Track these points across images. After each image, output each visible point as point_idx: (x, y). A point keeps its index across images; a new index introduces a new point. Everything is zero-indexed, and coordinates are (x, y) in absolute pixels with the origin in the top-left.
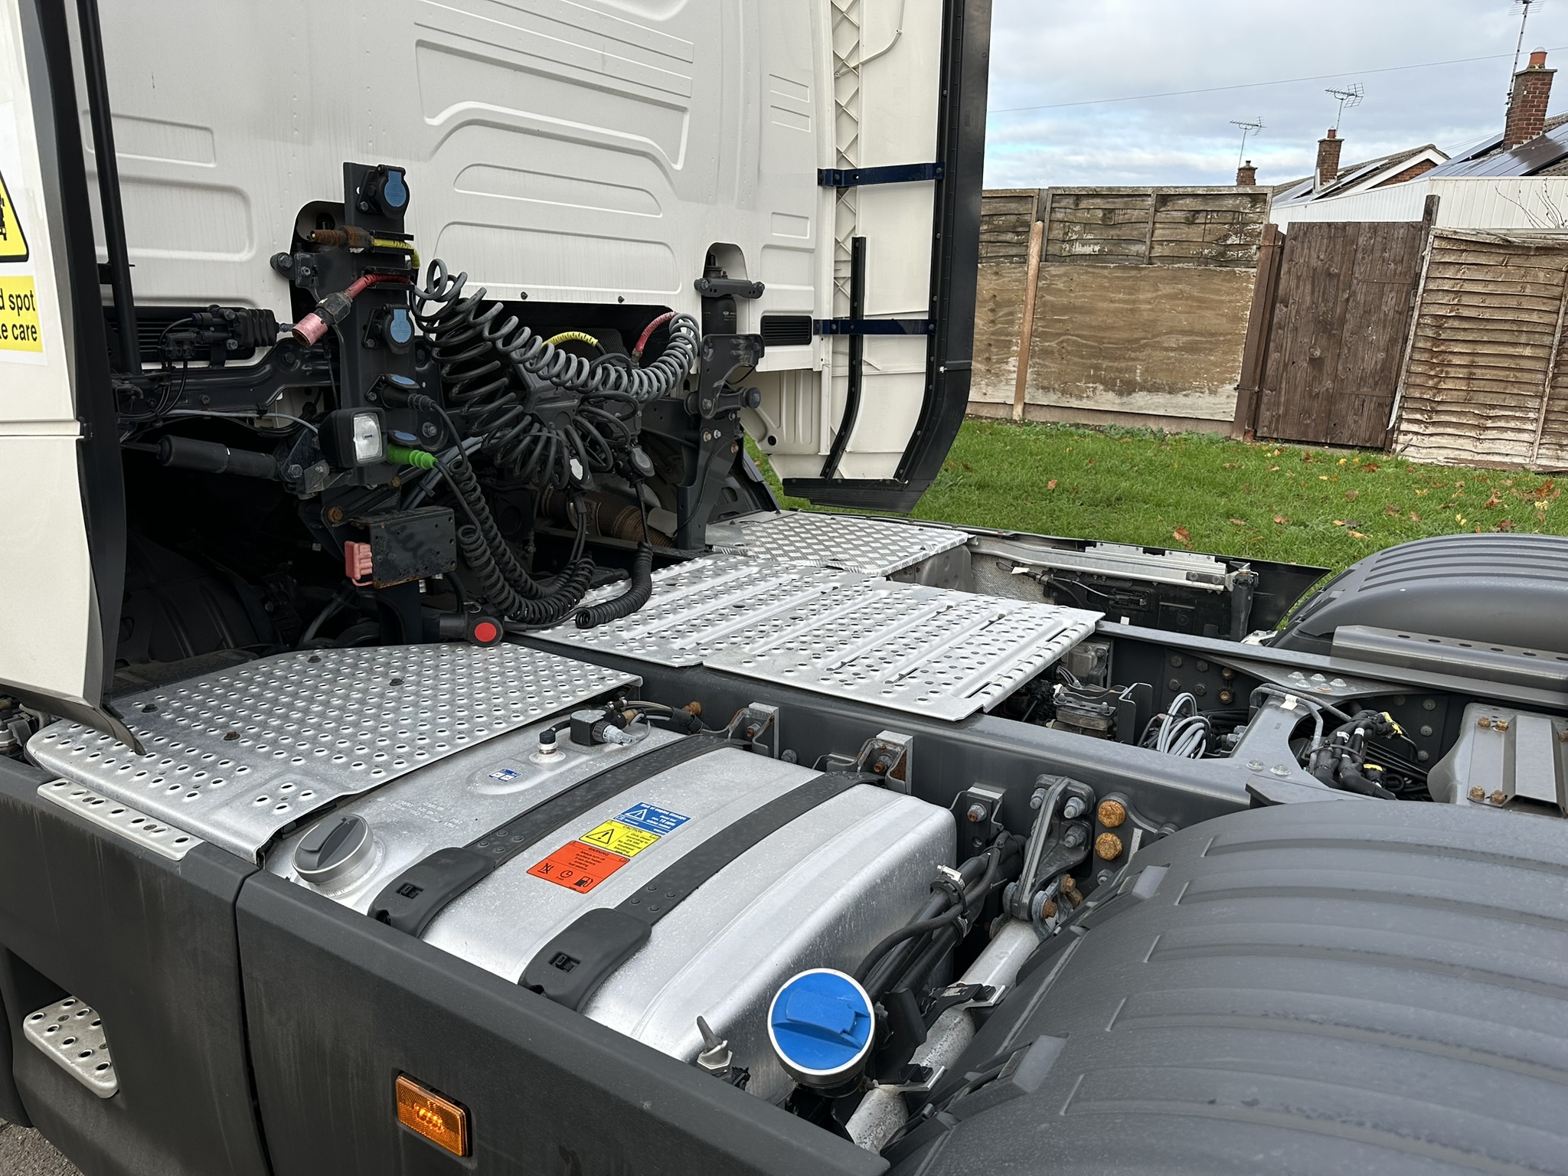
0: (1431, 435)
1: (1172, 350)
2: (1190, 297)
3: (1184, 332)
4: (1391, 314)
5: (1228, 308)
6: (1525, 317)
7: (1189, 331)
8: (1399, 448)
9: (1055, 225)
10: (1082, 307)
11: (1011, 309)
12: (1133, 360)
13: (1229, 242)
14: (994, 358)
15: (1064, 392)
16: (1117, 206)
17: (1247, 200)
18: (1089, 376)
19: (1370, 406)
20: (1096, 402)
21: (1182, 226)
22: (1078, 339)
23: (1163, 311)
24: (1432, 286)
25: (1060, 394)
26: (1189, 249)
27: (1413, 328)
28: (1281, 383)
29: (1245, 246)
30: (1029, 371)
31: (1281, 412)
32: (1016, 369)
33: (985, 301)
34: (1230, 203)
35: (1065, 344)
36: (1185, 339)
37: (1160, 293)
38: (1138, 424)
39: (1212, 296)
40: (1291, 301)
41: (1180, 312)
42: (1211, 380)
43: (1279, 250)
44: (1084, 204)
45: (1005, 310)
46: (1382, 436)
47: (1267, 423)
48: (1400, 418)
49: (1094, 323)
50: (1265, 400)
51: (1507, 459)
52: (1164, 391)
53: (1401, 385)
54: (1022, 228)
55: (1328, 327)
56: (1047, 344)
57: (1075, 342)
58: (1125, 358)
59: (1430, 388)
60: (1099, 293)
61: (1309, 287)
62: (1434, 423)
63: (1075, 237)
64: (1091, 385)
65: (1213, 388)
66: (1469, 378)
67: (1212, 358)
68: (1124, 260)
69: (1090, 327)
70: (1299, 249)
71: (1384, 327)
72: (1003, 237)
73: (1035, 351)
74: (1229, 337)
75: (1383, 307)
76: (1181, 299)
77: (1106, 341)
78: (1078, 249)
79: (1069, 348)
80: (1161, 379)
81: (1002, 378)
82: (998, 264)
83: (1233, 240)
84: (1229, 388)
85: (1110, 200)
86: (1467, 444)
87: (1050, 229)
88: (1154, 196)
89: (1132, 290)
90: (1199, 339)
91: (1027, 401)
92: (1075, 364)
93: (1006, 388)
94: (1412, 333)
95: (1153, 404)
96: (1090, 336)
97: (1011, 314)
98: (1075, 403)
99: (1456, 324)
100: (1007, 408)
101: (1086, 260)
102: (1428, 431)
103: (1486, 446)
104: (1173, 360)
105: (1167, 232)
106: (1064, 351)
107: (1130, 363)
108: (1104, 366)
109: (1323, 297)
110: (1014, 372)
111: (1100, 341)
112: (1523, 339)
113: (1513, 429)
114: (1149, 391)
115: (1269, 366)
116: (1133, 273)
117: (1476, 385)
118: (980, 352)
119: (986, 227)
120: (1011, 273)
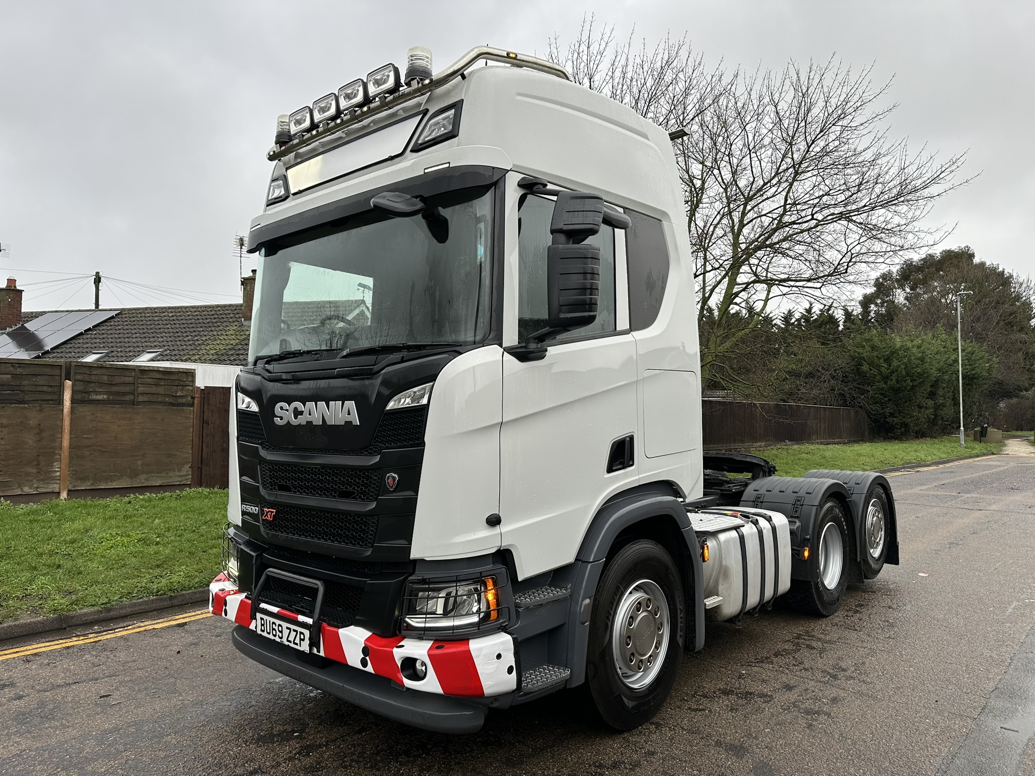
10: (101, 430)
11: (52, 432)
15: (95, 480)
16: (116, 374)
17: (183, 375)
21: (152, 386)
22: (101, 448)
25: (92, 482)
26: (158, 398)
28: (210, 461)
29: (185, 396)
33: (32, 428)
34: (176, 376)
40: (210, 422)
42: (177, 464)
43: (203, 399)
44: (95, 372)
45: (48, 433)
47: (206, 482)
50: (204, 471)
54: (55, 384)
63: (91, 390)
65: (179, 468)
70: (211, 398)
78: (94, 397)
79: (96, 454)
82: (39, 405)
83: (180, 393)
84: (187, 467)
85: (111, 370)
87: (78, 385)
88: (137, 370)
89: (130, 419)
91: (70, 489)
97: (53, 435)
98: (103, 486)
101: (100, 403)
105: (145, 389)
106: (92, 455)
110: (58, 471)
114: (147, 473)
115: (204, 454)
116: (130, 410)
118: (30, 461)
119: (27, 382)
120: (51, 410)
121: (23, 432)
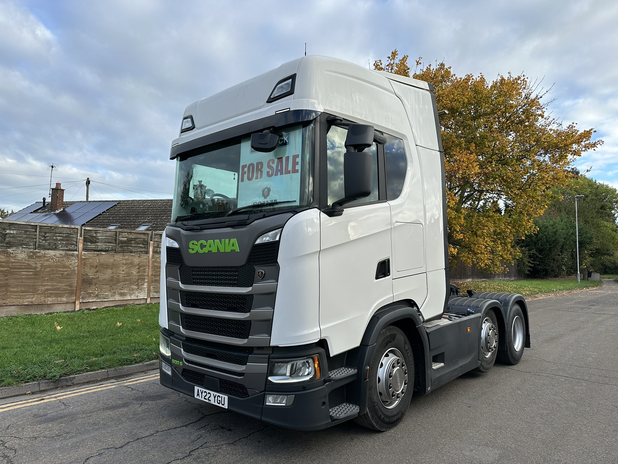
9: (155, 242)
14: (140, 284)
30: (151, 287)
32: (147, 287)
56: (156, 279)
72: (139, 245)
73: (153, 281)
81: (142, 290)
87: (154, 244)
91: (151, 297)
93: (144, 293)
100: (145, 300)
118: (135, 282)
119: (133, 242)
120: (144, 256)
121: (131, 268)
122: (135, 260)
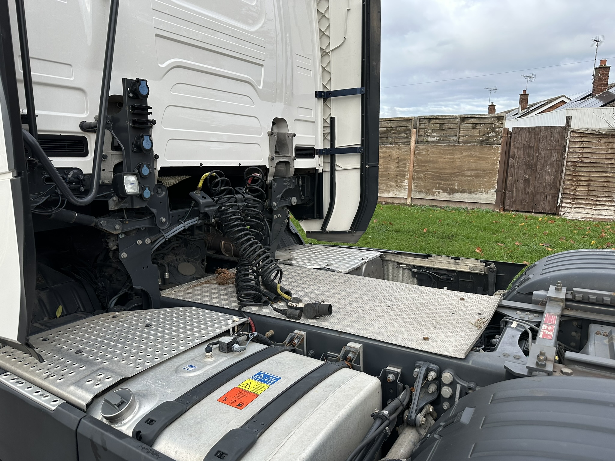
0: (575, 208)
1: (469, 176)
2: (475, 156)
3: (473, 170)
4: (555, 161)
5: (490, 160)
6: (609, 162)
7: (475, 169)
8: (562, 213)
9: (421, 130)
10: (432, 161)
11: (405, 162)
12: (454, 181)
13: (490, 135)
14: (399, 181)
15: (427, 193)
16: (445, 122)
17: (495, 119)
18: (437, 187)
19: (549, 197)
20: (440, 197)
21: (471, 129)
22: (432, 173)
23: (465, 162)
24: (571, 150)
25: (425, 194)
26: (474, 138)
27: (565, 167)
28: (513, 188)
29: (496, 136)
30: (413, 185)
31: (514, 200)
32: (407, 185)
33: (395, 159)
34: (489, 120)
35: (426, 175)
36: (474, 172)
37: (463, 155)
38: (457, 206)
39: (484, 156)
40: (515, 157)
41: (472, 162)
42: (485, 188)
43: (509, 138)
44: (432, 122)
45: (402, 163)
46: (555, 209)
47: (508, 204)
48: (562, 202)
49: (438, 167)
50: (507, 195)
51: (606, 217)
52: (467, 192)
53: (561, 188)
54: (408, 132)
55: (531, 167)
56: (419, 175)
57: (430, 174)
58: (450, 180)
59: (573, 190)
60: (439, 155)
61: (522, 152)
62: (575, 204)
63: (429, 134)
64: (437, 190)
65: (486, 191)
66: (588, 186)
67: (485, 179)
68: (448, 142)
69: (436, 168)
70: (518, 137)
71: (553, 166)
72: (401, 135)
73: (415, 178)
74: (492, 171)
75: (552, 159)
76: (472, 157)
77: (443, 173)
78: (430, 139)
79: (428, 177)
80: (466, 188)
81: (402, 188)
82: (399, 145)
83: (491, 134)
84: (493, 191)
85: (442, 120)
86: (590, 211)
87: (419, 132)
88: (459, 118)
89: (452, 154)
90: (479, 172)
91: (412, 197)
92: (431, 182)
93: (404, 192)
94: (564, 169)
95: (463, 198)
96: (437, 172)
97: (405, 164)
98: (431, 197)
99: (582, 165)
100: (405, 200)
101: (433, 143)
102: (573, 207)
103: (597, 212)
104: (470, 180)
105: (465, 132)
106: (426, 178)
107: (453, 182)
108: (442, 183)
109: (528, 155)
110: (407, 186)
111: (441, 173)
112: (609, 170)
113: (607, 205)
114: (461, 192)
115: (508, 182)
116: (452, 148)
117: (591, 188)
118: (393, 178)
119: (394, 132)
120: (404, 148)
121: (390, 161)
122: (394, 152)
